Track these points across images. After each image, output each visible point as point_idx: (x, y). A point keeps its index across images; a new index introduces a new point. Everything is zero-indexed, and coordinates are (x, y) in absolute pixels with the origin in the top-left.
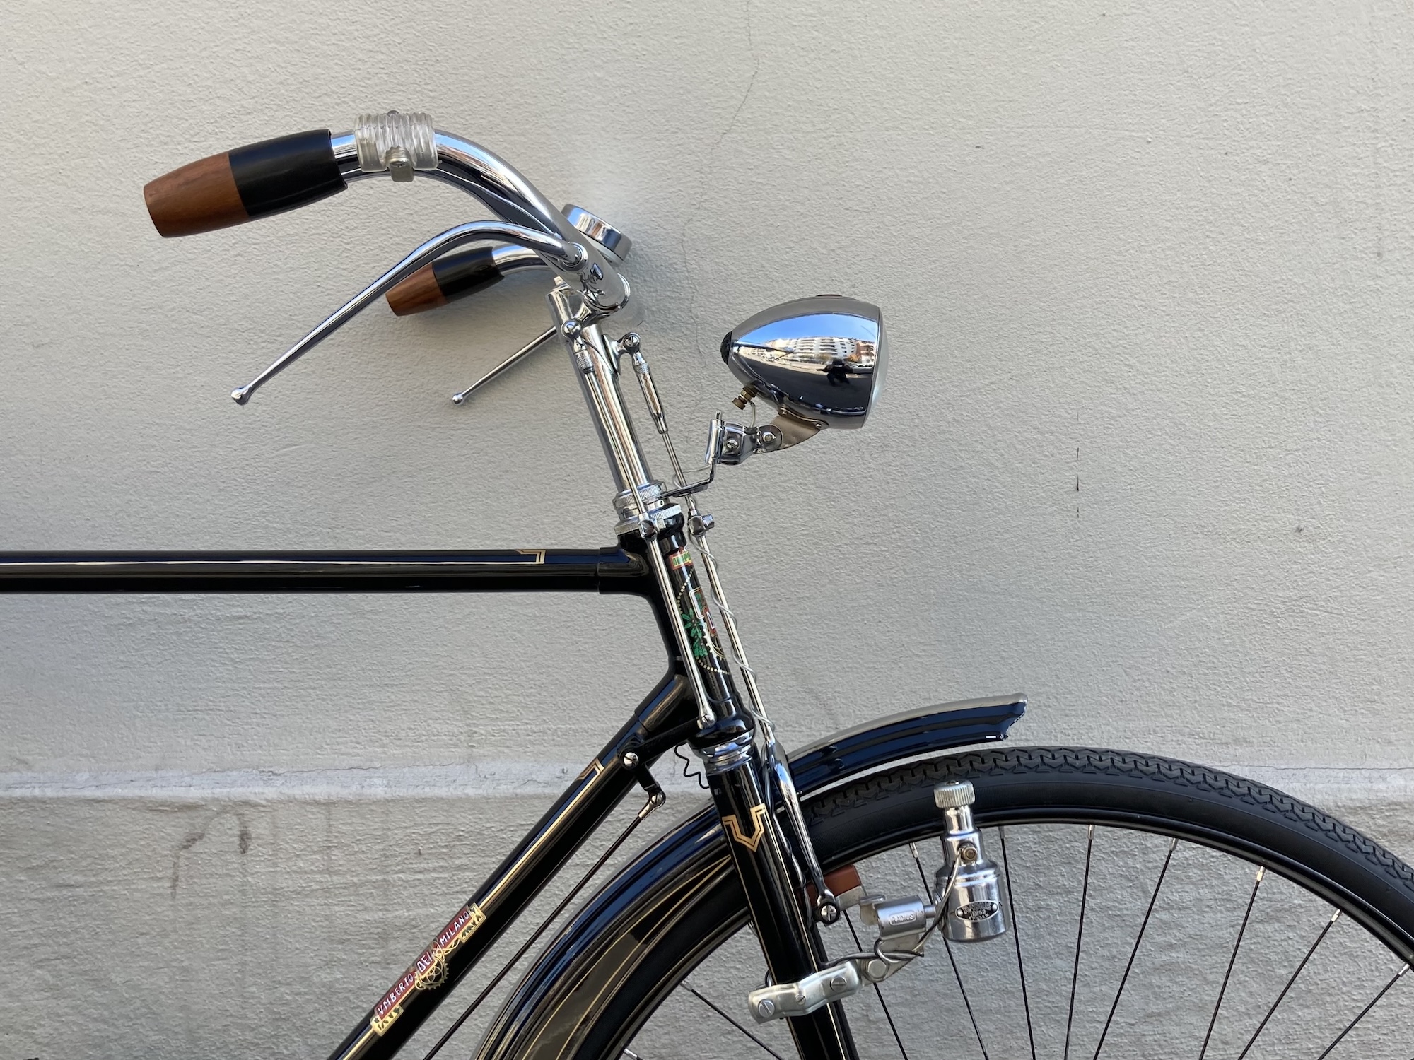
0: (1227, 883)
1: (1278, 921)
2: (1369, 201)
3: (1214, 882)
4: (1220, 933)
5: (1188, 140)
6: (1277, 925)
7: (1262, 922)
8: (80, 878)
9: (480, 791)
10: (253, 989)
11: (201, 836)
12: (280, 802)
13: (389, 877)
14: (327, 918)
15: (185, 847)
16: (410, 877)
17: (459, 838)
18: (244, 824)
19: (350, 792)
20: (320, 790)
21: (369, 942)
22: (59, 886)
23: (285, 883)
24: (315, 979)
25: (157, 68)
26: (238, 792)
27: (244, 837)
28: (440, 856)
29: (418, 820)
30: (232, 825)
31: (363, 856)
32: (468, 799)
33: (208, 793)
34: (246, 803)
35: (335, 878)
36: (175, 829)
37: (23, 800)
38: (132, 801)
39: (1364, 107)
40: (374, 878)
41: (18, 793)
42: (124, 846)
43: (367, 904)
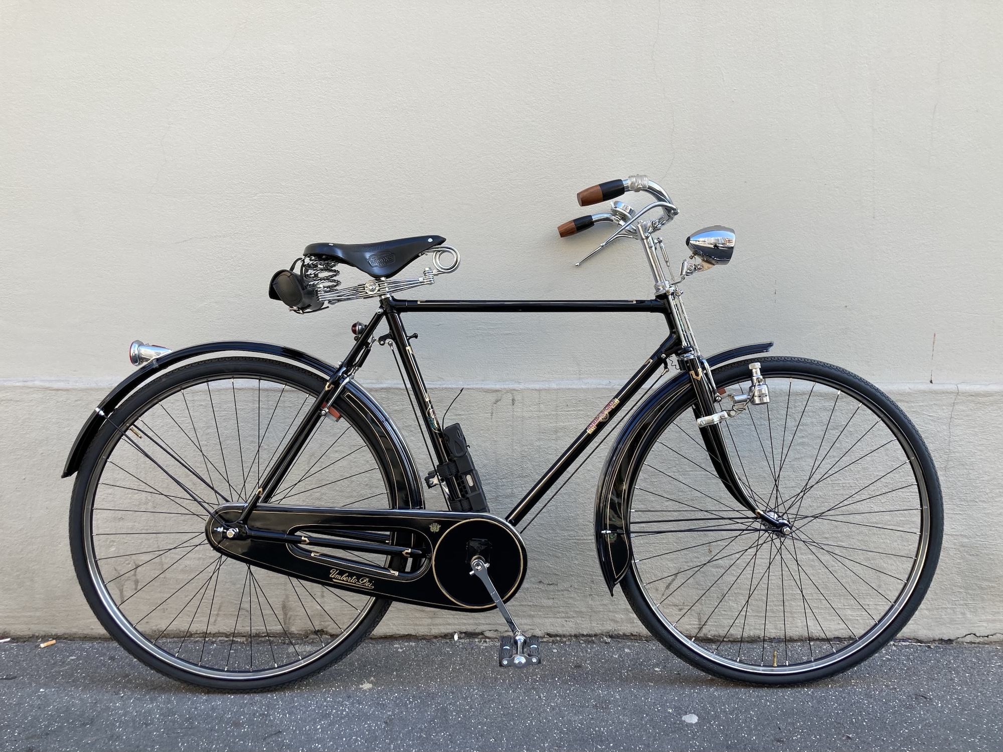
0: (821, 417)
1: (837, 429)
2: (871, 200)
3: (817, 417)
4: (819, 433)
5: (813, 180)
6: (837, 431)
7: (832, 430)
8: (463, 413)
9: (586, 387)
10: (516, 447)
11: (500, 400)
12: (525, 389)
13: (558, 413)
14: (538, 425)
15: (495, 403)
16: (564, 413)
17: (579, 401)
18: (513, 396)
19: (546, 386)
20: (537, 386)
21: (552, 433)
22: (456, 415)
23: (525, 414)
24: (535, 444)
25: (483, 157)
26: (511, 386)
27: (513, 400)
28: (574, 407)
29: (567, 395)
30: (510, 396)
31: (550, 406)
32: (582, 389)
33: (502, 387)
34: (514, 390)
35: (541, 413)
36: (492, 398)
37: (446, 388)
38: (479, 389)
39: (870, 169)
40: (553, 413)
41: (444, 386)
42: (476, 403)
43: (551, 421)
